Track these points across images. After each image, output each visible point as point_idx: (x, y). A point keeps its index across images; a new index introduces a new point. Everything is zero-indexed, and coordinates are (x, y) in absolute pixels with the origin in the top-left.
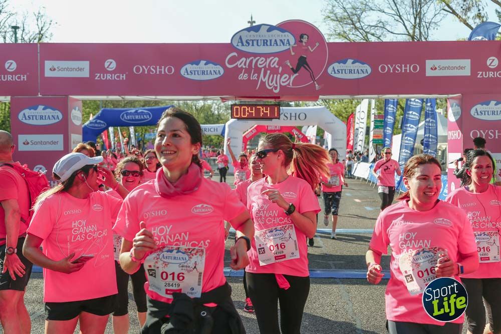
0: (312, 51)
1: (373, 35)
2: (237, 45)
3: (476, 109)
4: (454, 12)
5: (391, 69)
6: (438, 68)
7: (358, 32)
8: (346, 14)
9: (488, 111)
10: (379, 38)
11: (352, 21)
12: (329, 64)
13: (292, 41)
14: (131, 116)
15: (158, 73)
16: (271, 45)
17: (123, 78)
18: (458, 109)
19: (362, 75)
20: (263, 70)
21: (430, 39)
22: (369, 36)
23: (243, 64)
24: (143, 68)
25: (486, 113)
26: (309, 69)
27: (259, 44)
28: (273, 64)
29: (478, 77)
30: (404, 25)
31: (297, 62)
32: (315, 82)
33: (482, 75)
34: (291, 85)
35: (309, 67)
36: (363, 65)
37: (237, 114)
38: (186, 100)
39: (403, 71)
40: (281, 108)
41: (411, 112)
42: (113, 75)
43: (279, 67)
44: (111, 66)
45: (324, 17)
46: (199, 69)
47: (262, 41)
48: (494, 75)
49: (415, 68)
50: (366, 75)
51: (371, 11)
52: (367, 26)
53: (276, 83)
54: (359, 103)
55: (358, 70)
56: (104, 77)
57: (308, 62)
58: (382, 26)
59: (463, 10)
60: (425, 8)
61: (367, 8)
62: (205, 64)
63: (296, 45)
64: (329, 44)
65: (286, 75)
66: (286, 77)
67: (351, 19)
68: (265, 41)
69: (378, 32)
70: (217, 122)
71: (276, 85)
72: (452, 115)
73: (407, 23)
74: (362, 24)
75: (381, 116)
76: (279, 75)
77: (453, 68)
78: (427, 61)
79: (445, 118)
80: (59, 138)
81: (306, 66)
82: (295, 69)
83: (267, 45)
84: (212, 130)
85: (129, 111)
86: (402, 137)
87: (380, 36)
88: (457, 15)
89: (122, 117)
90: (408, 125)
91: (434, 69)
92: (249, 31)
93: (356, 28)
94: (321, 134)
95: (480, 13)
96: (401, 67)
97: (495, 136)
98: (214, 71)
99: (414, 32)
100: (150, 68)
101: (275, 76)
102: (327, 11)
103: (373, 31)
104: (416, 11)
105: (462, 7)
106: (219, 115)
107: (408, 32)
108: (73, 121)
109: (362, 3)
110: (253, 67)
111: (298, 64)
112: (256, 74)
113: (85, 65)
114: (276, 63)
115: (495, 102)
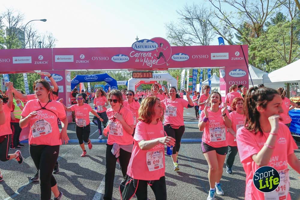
0: (165, 50)
1: (187, 43)
2: (135, 48)
6: (216, 56)
9: (236, 73)
12: (172, 55)
13: (157, 46)
14: (89, 78)
15: (102, 60)
16: (148, 48)
17: (88, 62)
18: (224, 73)
20: (145, 58)
23: (137, 56)
24: (96, 58)
27: (143, 47)
31: (159, 54)
33: (233, 59)
34: (157, 64)
36: (186, 56)
37: (135, 76)
39: (202, 58)
40: (153, 73)
42: (84, 61)
43: (152, 57)
44: (82, 57)
46: (119, 58)
48: (238, 59)
49: (207, 56)
50: (187, 59)
55: (184, 57)
56: (80, 62)
58: (191, 40)
62: (121, 56)
63: (158, 48)
64: (172, 47)
65: (154, 60)
71: (151, 64)
72: (222, 75)
76: (152, 60)
77: (222, 56)
78: (211, 54)
80: (62, 87)
81: (163, 56)
82: (158, 57)
85: (88, 76)
89: (85, 78)
96: (201, 56)
97: (239, 83)
98: (125, 59)
100: (99, 58)
101: (150, 60)
107: (201, 42)
108: (67, 80)
110: (141, 57)
112: (143, 60)
113: (72, 57)
114: (150, 55)
115: (239, 70)
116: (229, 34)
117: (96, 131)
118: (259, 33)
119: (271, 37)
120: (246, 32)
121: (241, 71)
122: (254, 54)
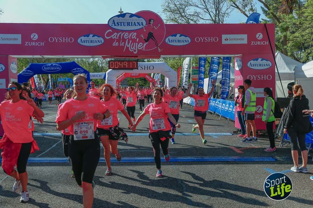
0: (156, 29)
1: (192, 20)
2: (112, 25)
3: (251, 63)
4: (238, 7)
5: (202, 40)
6: (229, 39)
7: (183, 18)
8: (176, 8)
9: (257, 64)
10: (195, 22)
11: (180, 12)
12: (166, 37)
13: (144, 23)
14: (48, 68)
15: (64, 41)
16: (132, 25)
17: (42, 45)
18: (240, 63)
19: (185, 43)
20: (127, 40)
21: (225, 23)
22: (190, 20)
23: (115, 36)
24: (55, 39)
25: (256, 65)
26: (155, 40)
27: (125, 25)
28: (133, 37)
29: (252, 44)
30: (210, 14)
31: (148, 35)
32: (158, 47)
33: (254, 43)
34: (144, 49)
35: (155, 39)
36: (186, 38)
37: (112, 66)
38: (82, 58)
39: (209, 41)
40: (138, 63)
41: (214, 65)
42: (36, 43)
43: (137, 38)
44: (34, 38)
45: (163, 9)
46: (89, 40)
47: (127, 23)
48: (260, 43)
49: (216, 39)
50: (188, 43)
51: (191, 7)
52: (188, 15)
53: (135, 48)
54: (184, 59)
55: (183, 40)
56: (30, 44)
57: (154, 35)
58: (197, 15)
59: (243, 6)
60: (221, 5)
61: (188, 4)
62: (93, 37)
63: (147, 26)
64: (166, 25)
65: (141, 43)
66: (141, 44)
67: (179, 10)
68: (128, 23)
69: (195, 19)
70: (101, 71)
71: (135, 49)
72: (237, 67)
73: (211, 13)
74: (186, 14)
75: (197, 67)
76: (137, 43)
77: (237, 39)
78: (223, 36)
79: (233, 68)
80: (3, 81)
81: (153, 38)
82: (146, 40)
83: (130, 25)
84: (98, 76)
85: (47, 65)
86: (209, 79)
87: (196, 21)
88: (240, 9)
89: (43, 68)
90: (212, 72)
91: (226, 40)
92: (119, 17)
93: (182, 16)
94: (163, 78)
95: (252, 8)
96: (208, 39)
97: (261, 79)
98: (98, 41)
99: (215, 19)
100: (59, 38)
101: (135, 43)
102: (165, 6)
103: (192, 18)
104: (217, 7)
105: (242, 5)
106: (102, 67)
107: (212, 18)
108: (11, 70)
109: (185, 1)
110: (122, 38)
111: (148, 36)
112: (123, 43)
113: (19, 36)
114: (135, 36)
115: (261, 59)
116: (250, 7)
117: (53, 146)
118: (292, 7)
119: (308, 13)
120: (275, 5)
121: (264, 61)
122: (285, 37)
